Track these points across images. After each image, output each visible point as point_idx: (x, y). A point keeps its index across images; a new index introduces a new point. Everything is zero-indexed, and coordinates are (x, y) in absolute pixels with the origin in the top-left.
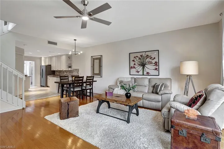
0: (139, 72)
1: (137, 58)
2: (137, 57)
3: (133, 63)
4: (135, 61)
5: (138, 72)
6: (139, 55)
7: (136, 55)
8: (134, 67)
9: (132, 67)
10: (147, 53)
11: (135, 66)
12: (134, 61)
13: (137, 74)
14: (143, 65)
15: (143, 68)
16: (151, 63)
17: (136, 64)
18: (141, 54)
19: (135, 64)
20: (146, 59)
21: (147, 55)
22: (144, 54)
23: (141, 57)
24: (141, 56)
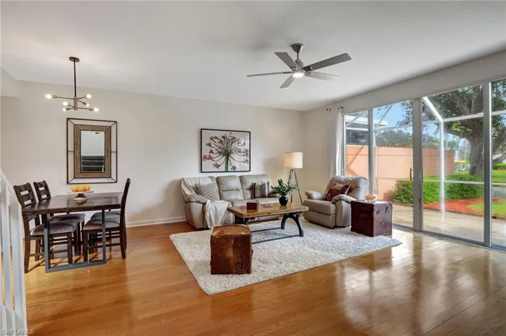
0: (219, 166)
1: (215, 140)
2: (216, 138)
3: (209, 149)
4: (212, 145)
5: (217, 166)
6: (219, 135)
7: (213, 134)
8: (210, 158)
9: (205, 157)
10: (234, 134)
11: (212, 154)
12: (209, 145)
13: (216, 169)
14: (227, 154)
15: (227, 159)
16: (239, 152)
17: (214, 152)
18: (223, 133)
19: (211, 152)
20: (232, 144)
21: (234, 138)
22: (228, 134)
23: (222, 139)
24: (224, 137)
